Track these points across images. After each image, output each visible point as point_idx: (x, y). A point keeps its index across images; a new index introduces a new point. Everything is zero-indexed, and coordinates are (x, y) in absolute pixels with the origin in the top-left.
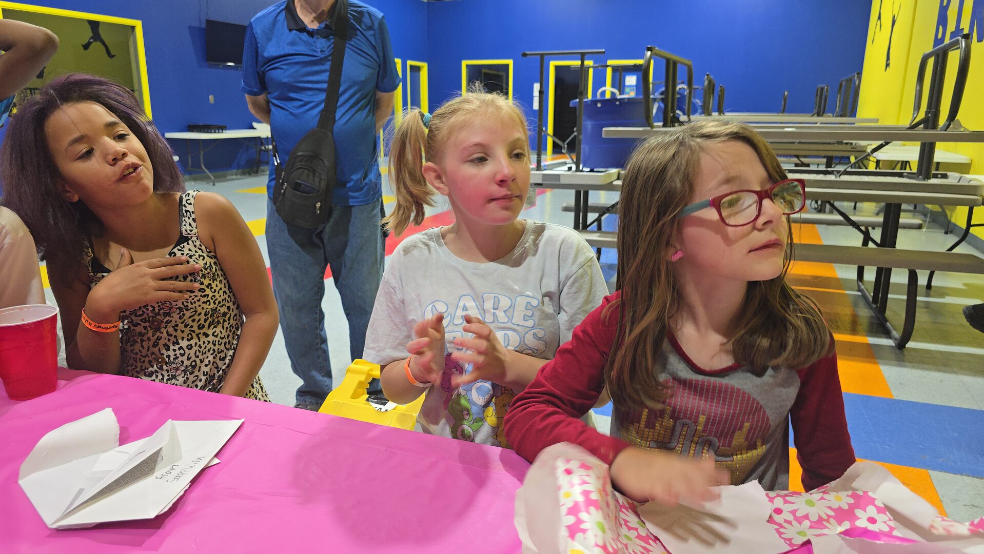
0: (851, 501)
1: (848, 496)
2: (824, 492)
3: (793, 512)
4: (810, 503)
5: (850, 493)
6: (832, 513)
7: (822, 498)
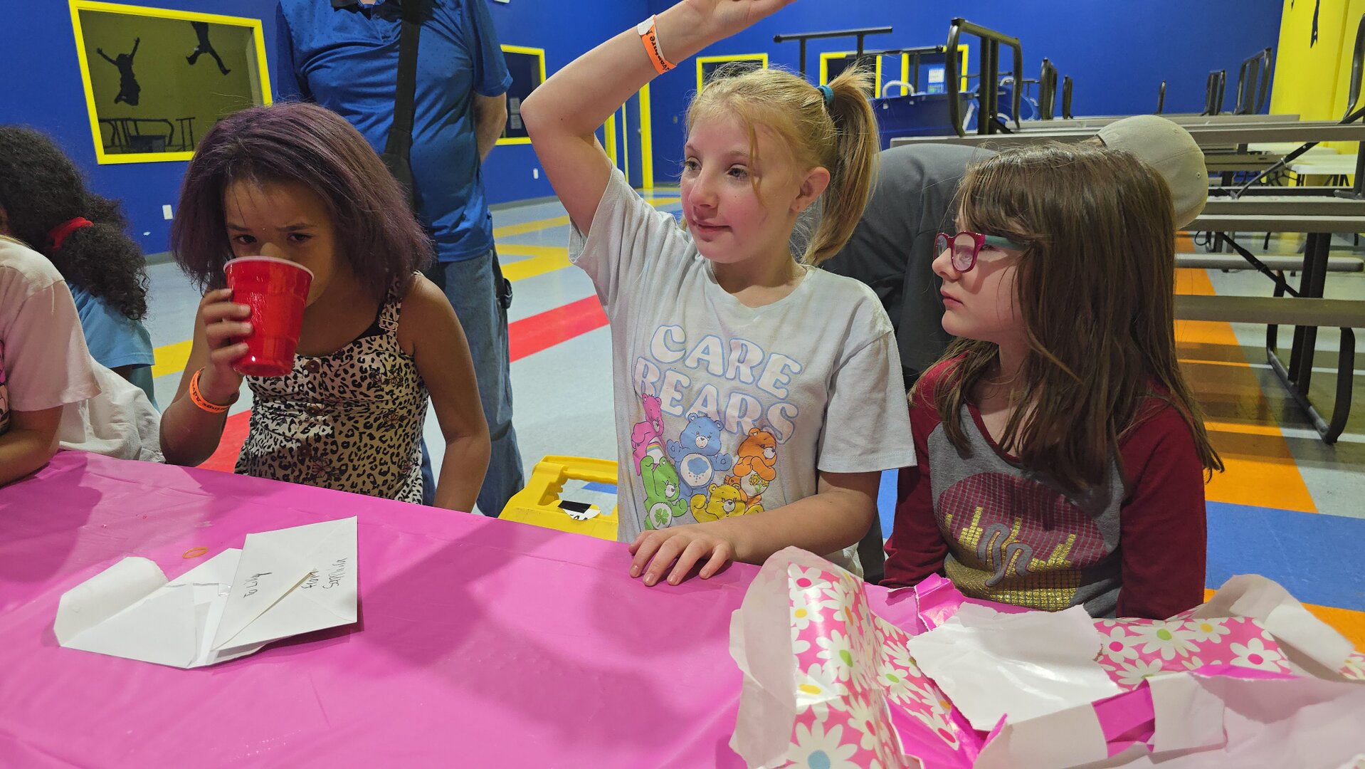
0: (1227, 631)
1: (1221, 624)
2: (1187, 620)
3: (1139, 648)
4: (1165, 636)
5: (1225, 620)
6: (1196, 649)
7: (1183, 628)
